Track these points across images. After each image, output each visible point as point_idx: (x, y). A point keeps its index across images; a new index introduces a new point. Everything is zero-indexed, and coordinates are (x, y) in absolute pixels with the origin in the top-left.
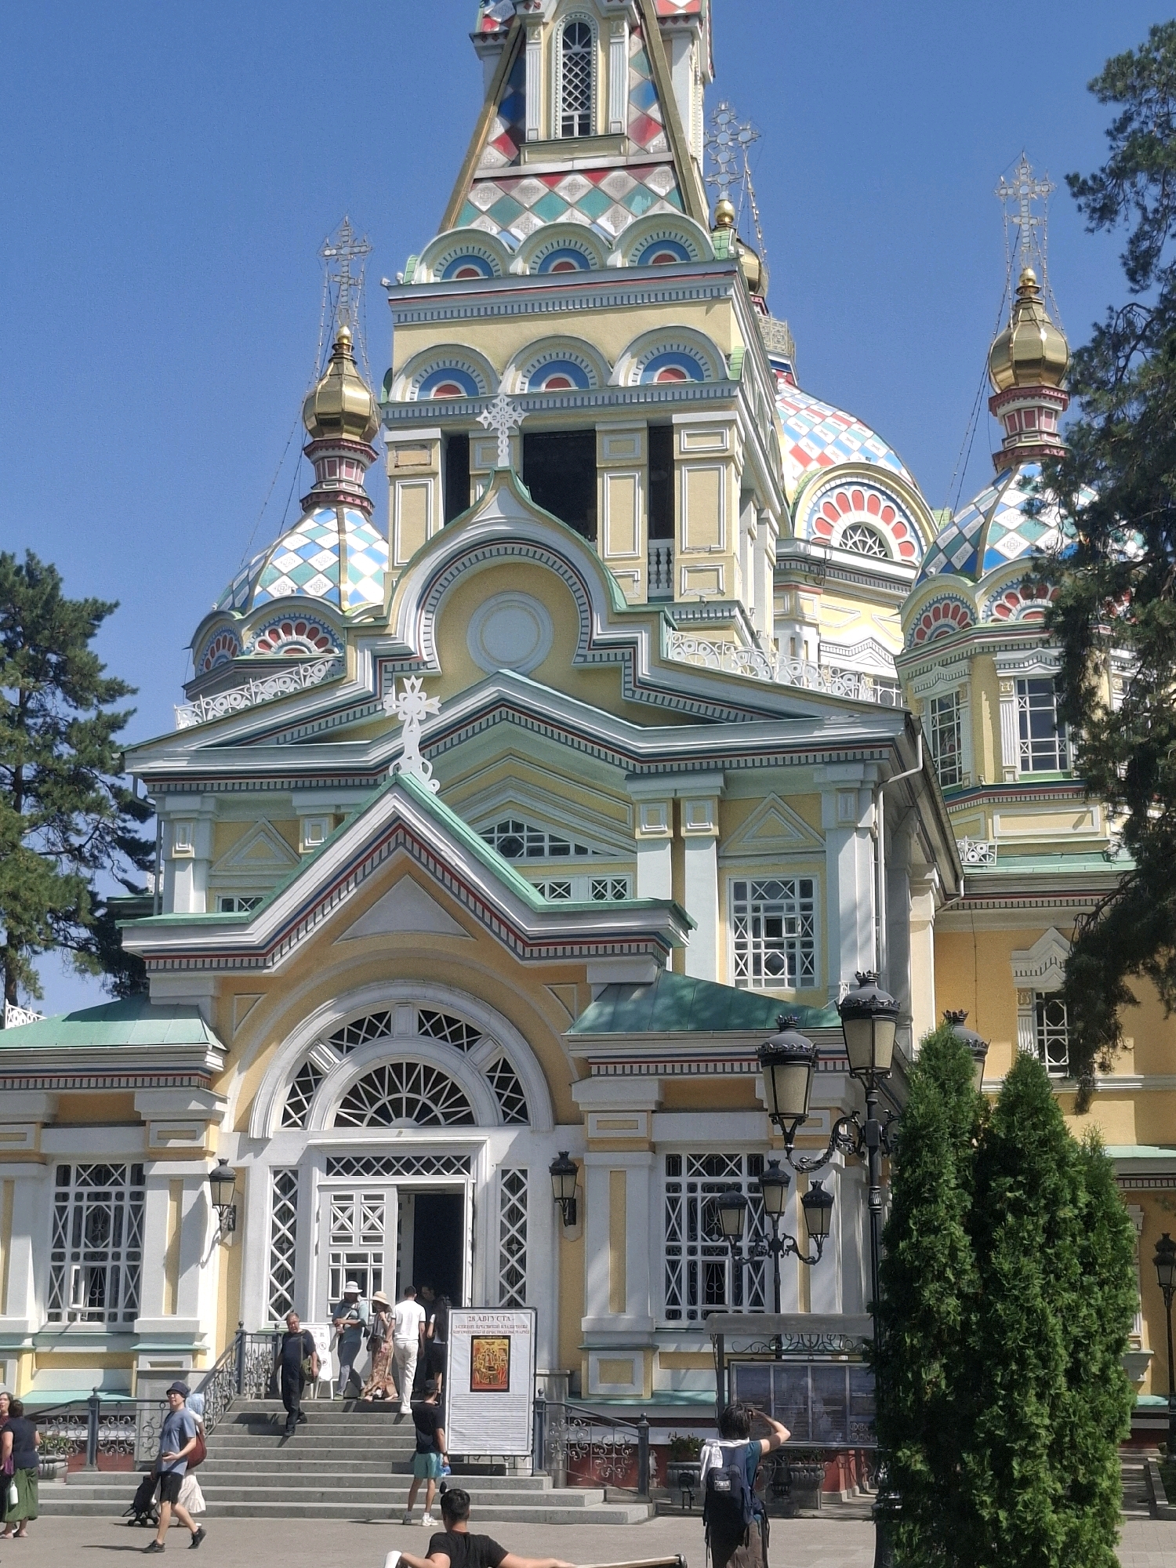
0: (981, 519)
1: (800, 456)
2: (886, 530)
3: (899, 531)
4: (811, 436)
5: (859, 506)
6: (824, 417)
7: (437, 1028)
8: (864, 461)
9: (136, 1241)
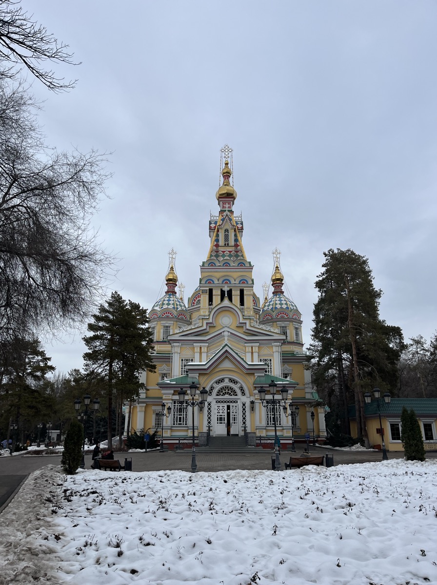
7: (232, 381)
9: (186, 413)
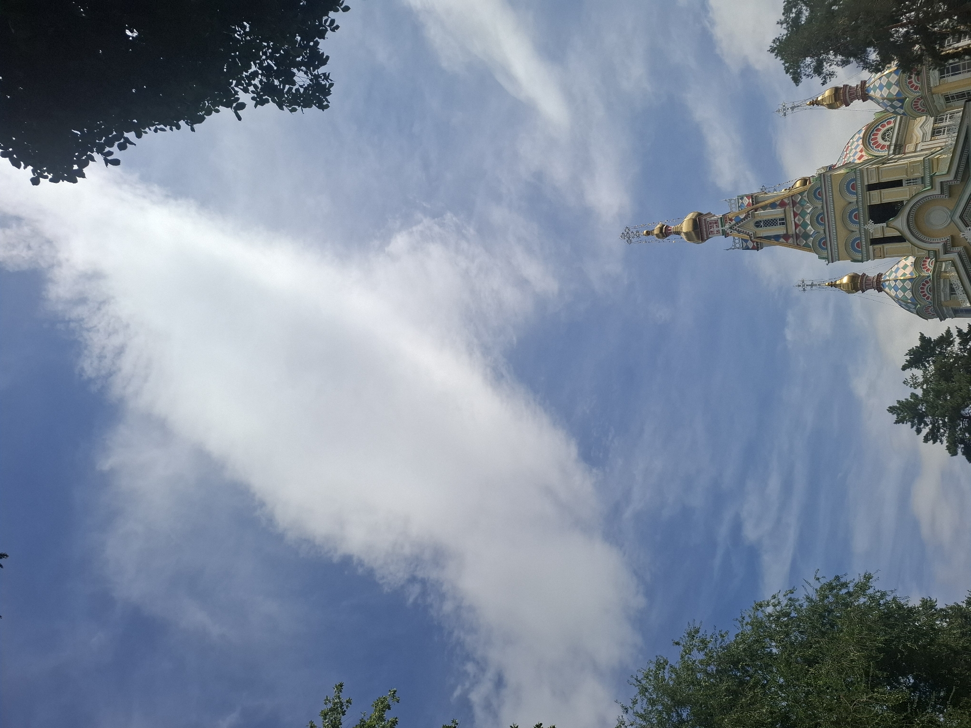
0: (885, 101)
1: (862, 156)
2: (883, 130)
3: (883, 126)
4: (854, 156)
5: (876, 138)
6: (847, 154)
8: (861, 140)
